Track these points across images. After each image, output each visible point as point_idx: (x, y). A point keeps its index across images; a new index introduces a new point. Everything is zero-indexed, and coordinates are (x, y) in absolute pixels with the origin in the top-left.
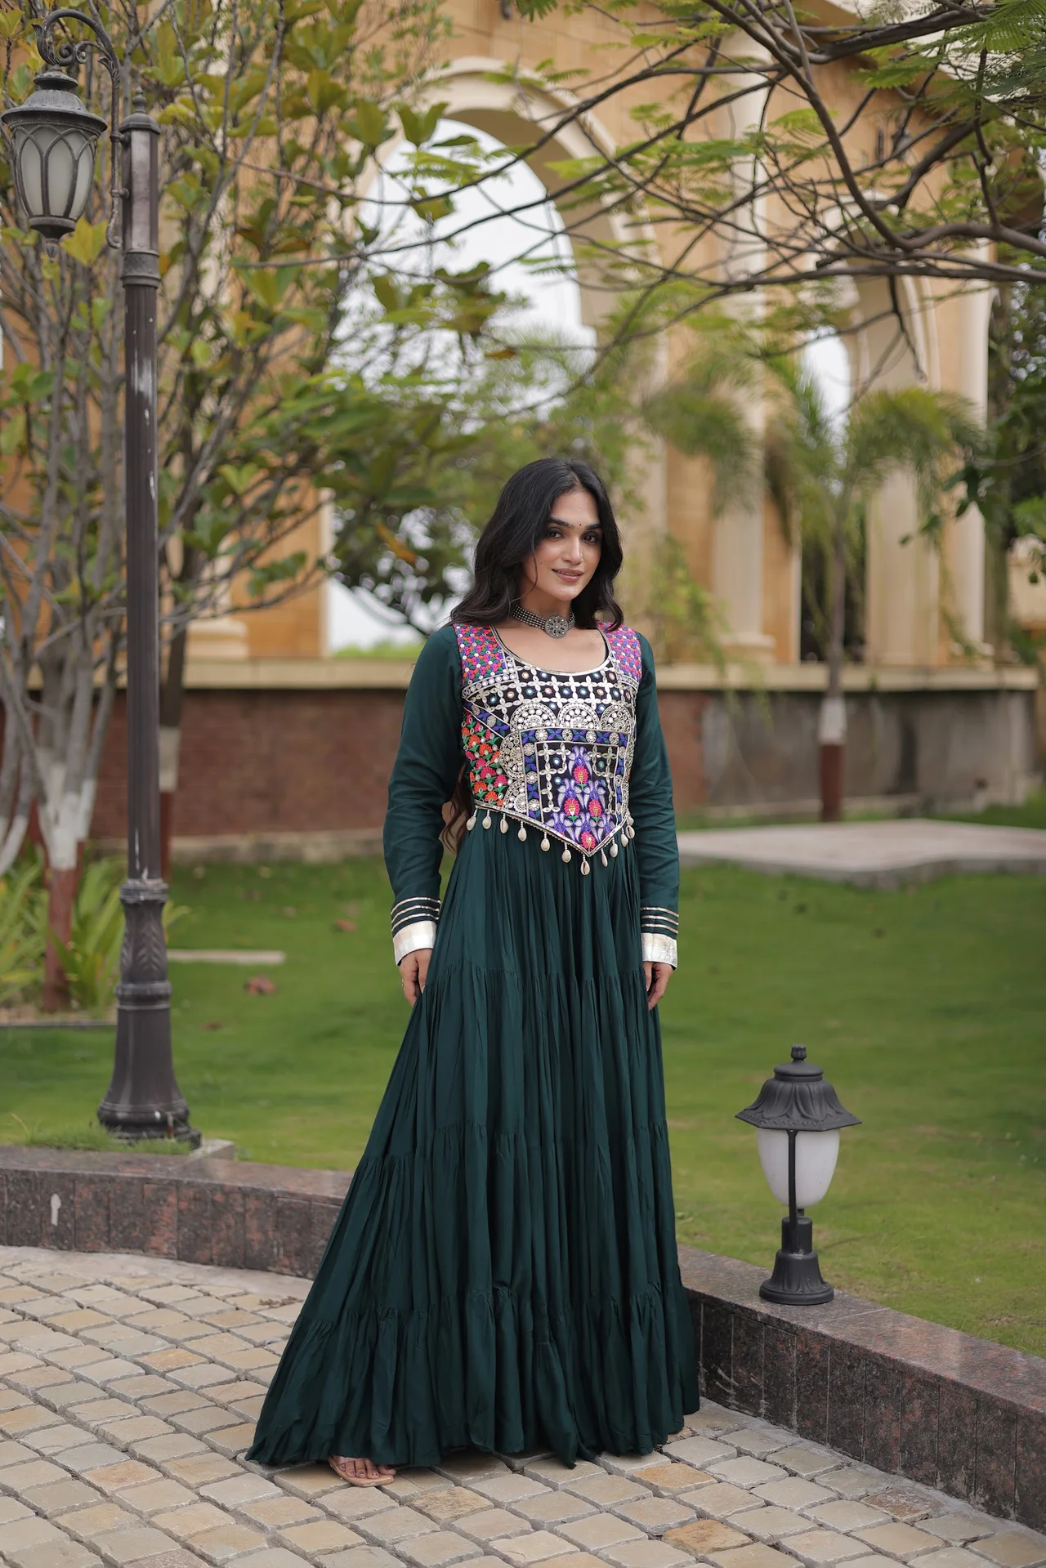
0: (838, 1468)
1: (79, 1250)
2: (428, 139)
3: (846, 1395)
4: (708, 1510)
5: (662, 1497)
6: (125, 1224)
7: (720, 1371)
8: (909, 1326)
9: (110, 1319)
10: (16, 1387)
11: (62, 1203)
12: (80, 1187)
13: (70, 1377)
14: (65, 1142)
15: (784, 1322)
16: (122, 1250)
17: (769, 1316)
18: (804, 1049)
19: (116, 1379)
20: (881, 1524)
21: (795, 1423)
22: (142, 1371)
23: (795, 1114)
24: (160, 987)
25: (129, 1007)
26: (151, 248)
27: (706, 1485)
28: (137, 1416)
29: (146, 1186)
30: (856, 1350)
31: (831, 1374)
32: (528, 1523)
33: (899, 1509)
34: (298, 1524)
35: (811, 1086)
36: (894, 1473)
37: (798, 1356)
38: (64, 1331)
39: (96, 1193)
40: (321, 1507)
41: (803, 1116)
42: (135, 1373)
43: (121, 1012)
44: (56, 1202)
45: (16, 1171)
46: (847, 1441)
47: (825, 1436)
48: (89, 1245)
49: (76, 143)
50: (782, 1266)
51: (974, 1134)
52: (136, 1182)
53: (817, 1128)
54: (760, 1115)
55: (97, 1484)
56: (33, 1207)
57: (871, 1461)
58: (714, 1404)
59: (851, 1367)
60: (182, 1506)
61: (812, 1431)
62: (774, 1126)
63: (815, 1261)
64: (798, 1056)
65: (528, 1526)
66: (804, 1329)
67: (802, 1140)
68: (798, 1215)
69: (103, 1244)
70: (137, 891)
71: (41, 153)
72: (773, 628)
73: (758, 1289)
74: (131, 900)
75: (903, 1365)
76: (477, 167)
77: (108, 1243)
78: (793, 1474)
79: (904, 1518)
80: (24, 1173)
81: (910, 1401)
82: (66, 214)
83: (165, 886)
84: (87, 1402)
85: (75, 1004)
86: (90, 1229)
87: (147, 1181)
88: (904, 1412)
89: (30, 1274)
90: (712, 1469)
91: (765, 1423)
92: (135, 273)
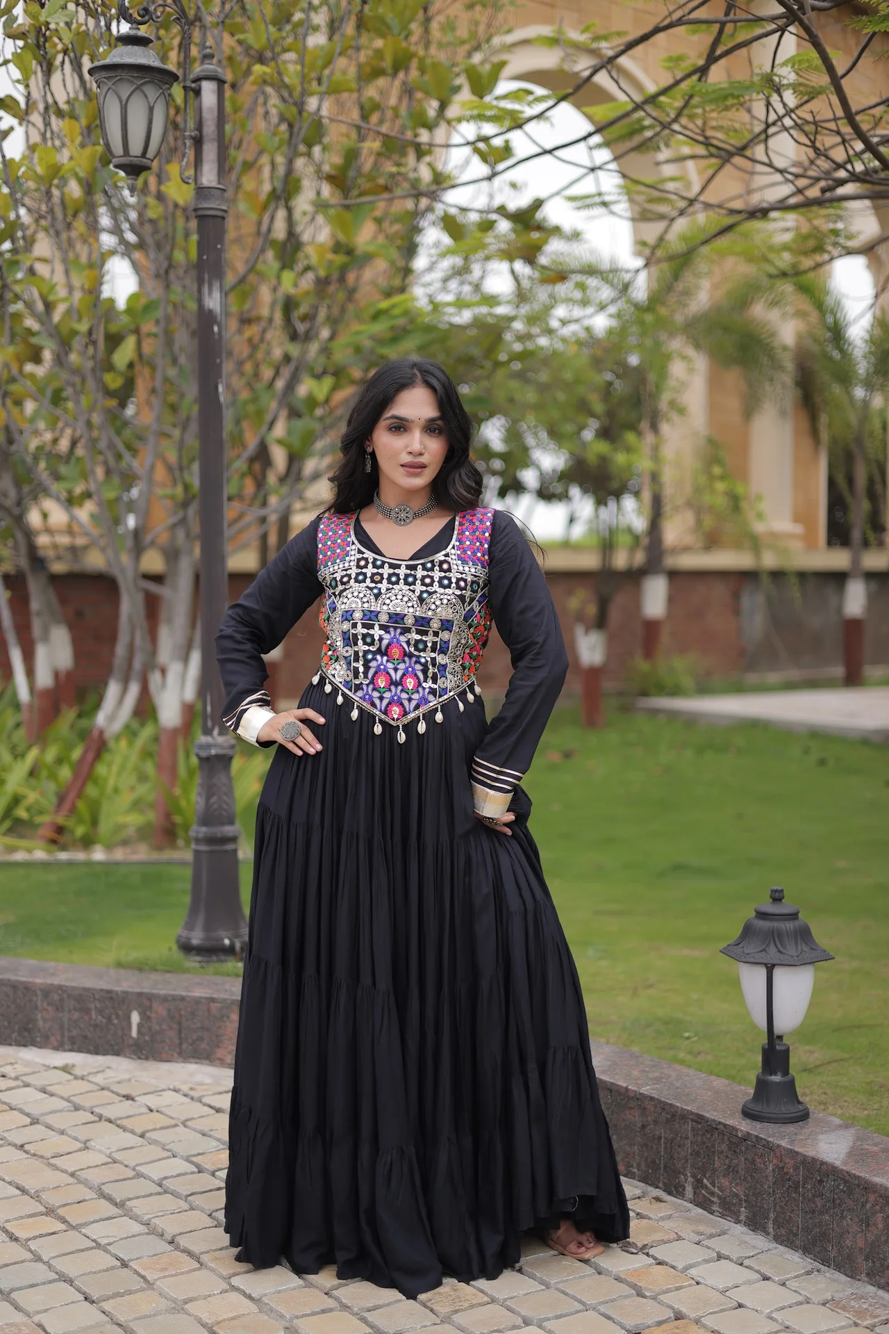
0: (808, 1273)
1: (155, 1059)
2: (491, 91)
3: (817, 1206)
4: (684, 1310)
5: (644, 1297)
6: (195, 1037)
7: (705, 1181)
8: (876, 1145)
9: (173, 1122)
10: (85, 1183)
11: (141, 1019)
12: (155, 1005)
13: (131, 1174)
14: (147, 965)
15: (761, 1139)
16: (192, 1060)
17: (748, 1133)
18: (782, 891)
19: (172, 1177)
20: (842, 1328)
21: (771, 1230)
22: (196, 1170)
23: (773, 950)
24: (228, 830)
25: (203, 848)
26: (219, 183)
27: (686, 1287)
28: (186, 1211)
29: (212, 1005)
30: (825, 1167)
31: (803, 1187)
32: (520, 1319)
33: (861, 1313)
34: (314, 1314)
35: (787, 925)
36: (859, 1280)
37: (773, 1170)
38: (133, 1132)
39: (169, 1010)
40: (337, 1299)
41: (779, 951)
42: (189, 1171)
43: (197, 853)
44: (135, 1018)
45: (102, 990)
46: (817, 1249)
47: (798, 1242)
48: (163, 1055)
49: (152, 92)
50: (762, 1087)
52: (203, 1000)
53: (794, 961)
54: (741, 950)
55: (143, 1273)
56: (116, 1021)
57: (839, 1268)
58: (700, 1211)
59: (821, 1182)
60: (214, 1295)
61: (786, 1238)
62: (753, 960)
63: (792, 1083)
64: (777, 897)
65: (519, 1321)
66: (779, 1146)
67: (778, 974)
68: (777, 1042)
69: (176, 1055)
70: (209, 746)
71: (121, 102)
72: (803, 518)
73: (740, 1108)
74: (204, 754)
75: (867, 1182)
76: (522, 112)
77: (180, 1054)
78: (766, 1278)
79: (865, 1323)
80: (108, 992)
81: (874, 1213)
82: (143, 154)
83: (232, 742)
84: (144, 1197)
85: (180, 842)
86: (164, 1041)
87: (212, 1000)
88: (868, 1225)
89: (110, 1081)
90: (693, 1272)
91: (744, 1229)
92: (205, 205)
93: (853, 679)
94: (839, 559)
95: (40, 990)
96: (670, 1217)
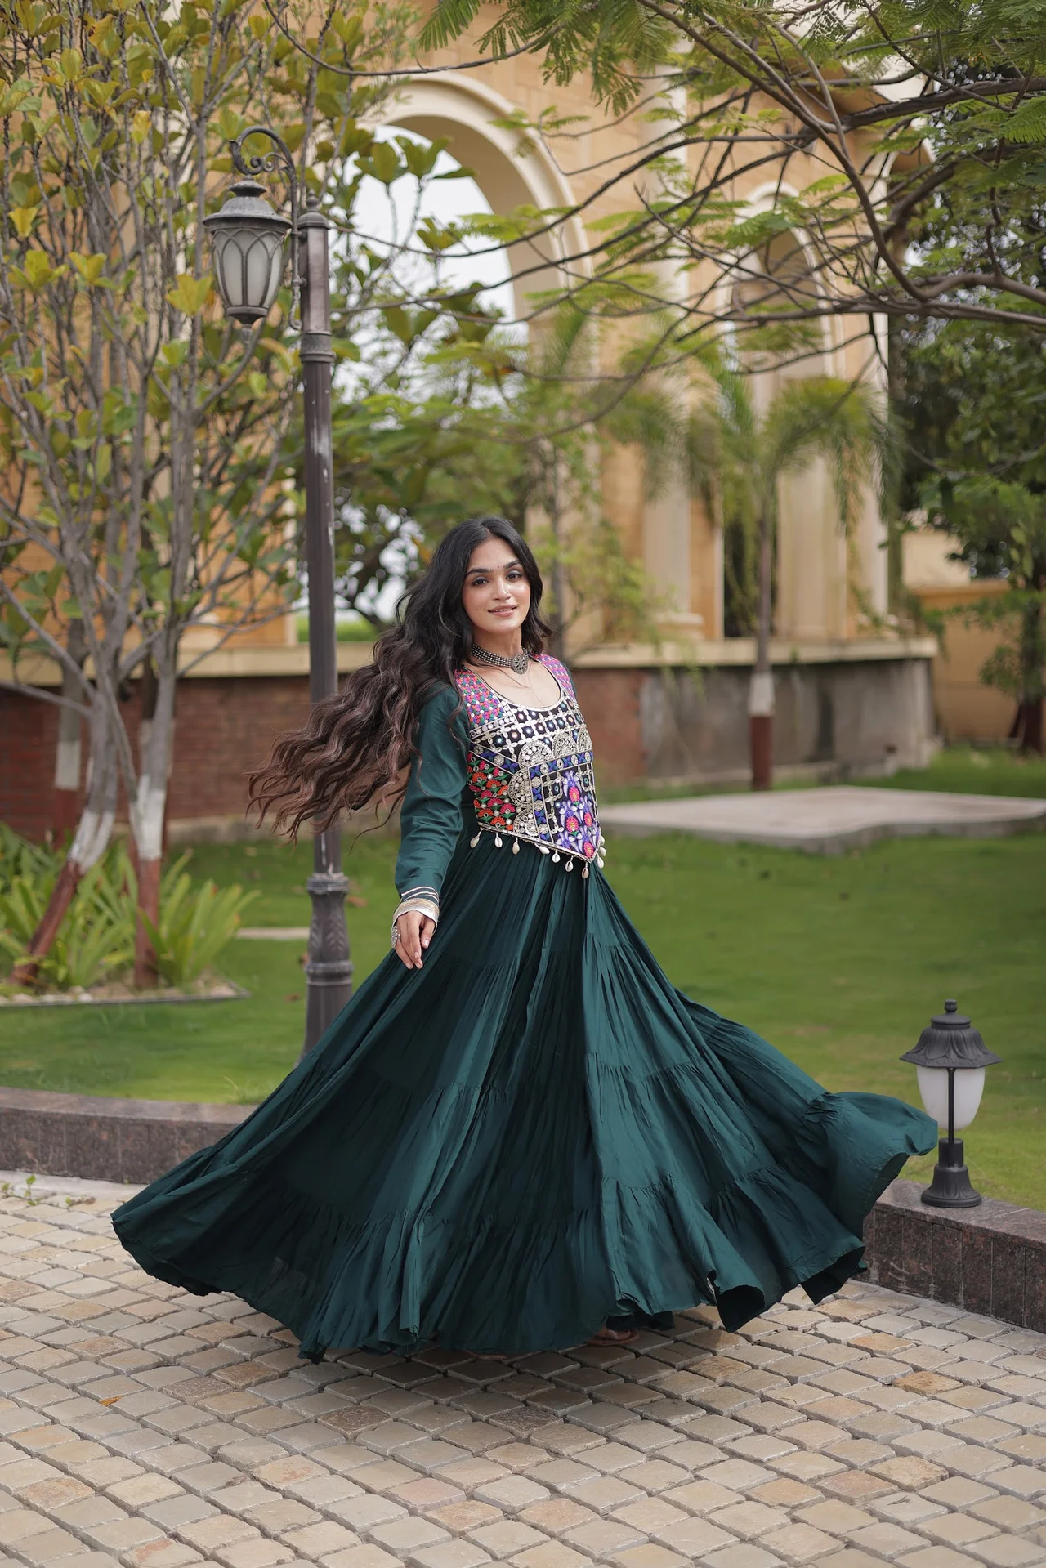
0: (1004, 1333)
2: (429, 172)
3: (1008, 1275)
4: (919, 1365)
5: (880, 1357)
7: (892, 1264)
15: (950, 1221)
17: (935, 1217)
18: (954, 1004)
21: (962, 1300)
23: (953, 1055)
24: (345, 965)
25: (319, 984)
26: (327, 330)
27: (909, 1348)
30: (1016, 1240)
31: (994, 1260)
32: (785, 1379)
35: (963, 1033)
37: (963, 1248)
41: (959, 1057)
43: (312, 988)
46: (1009, 1312)
47: (990, 1309)
49: (270, 243)
50: (940, 1177)
51: (1005, 1074)
53: (971, 1064)
54: (922, 1056)
57: (1031, 1326)
58: (888, 1290)
59: (1012, 1253)
61: (978, 1304)
62: (935, 1065)
63: (966, 1172)
64: (950, 1009)
65: (786, 1381)
66: (968, 1226)
67: (958, 1075)
68: (954, 1136)
70: (326, 884)
71: (242, 253)
72: (701, 607)
73: (919, 1197)
74: (319, 891)
78: (971, 1338)
82: (261, 305)
83: (346, 878)
85: (163, 981)
90: (908, 1337)
91: (934, 1302)
92: (314, 352)
93: (760, 783)
94: (742, 652)
95: (178, 1128)
96: (862, 1297)
